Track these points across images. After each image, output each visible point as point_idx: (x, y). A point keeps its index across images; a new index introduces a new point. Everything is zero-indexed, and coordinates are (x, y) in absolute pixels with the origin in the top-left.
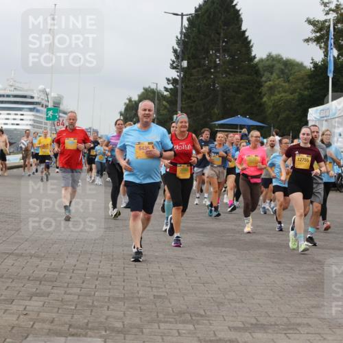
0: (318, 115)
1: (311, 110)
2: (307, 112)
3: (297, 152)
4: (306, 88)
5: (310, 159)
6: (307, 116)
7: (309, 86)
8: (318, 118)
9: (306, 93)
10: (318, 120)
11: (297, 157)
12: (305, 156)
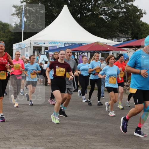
0: (17, 46)
1: (14, 45)
2: (13, 45)
3: (57, 66)
4: (12, 35)
5: (65, 70)
6: (12, 47)
7: (14, 34)
8: (17, 48)
9: (12, 37)
10: (17, 49)
11: (57, 69)
12: (62, 69)
